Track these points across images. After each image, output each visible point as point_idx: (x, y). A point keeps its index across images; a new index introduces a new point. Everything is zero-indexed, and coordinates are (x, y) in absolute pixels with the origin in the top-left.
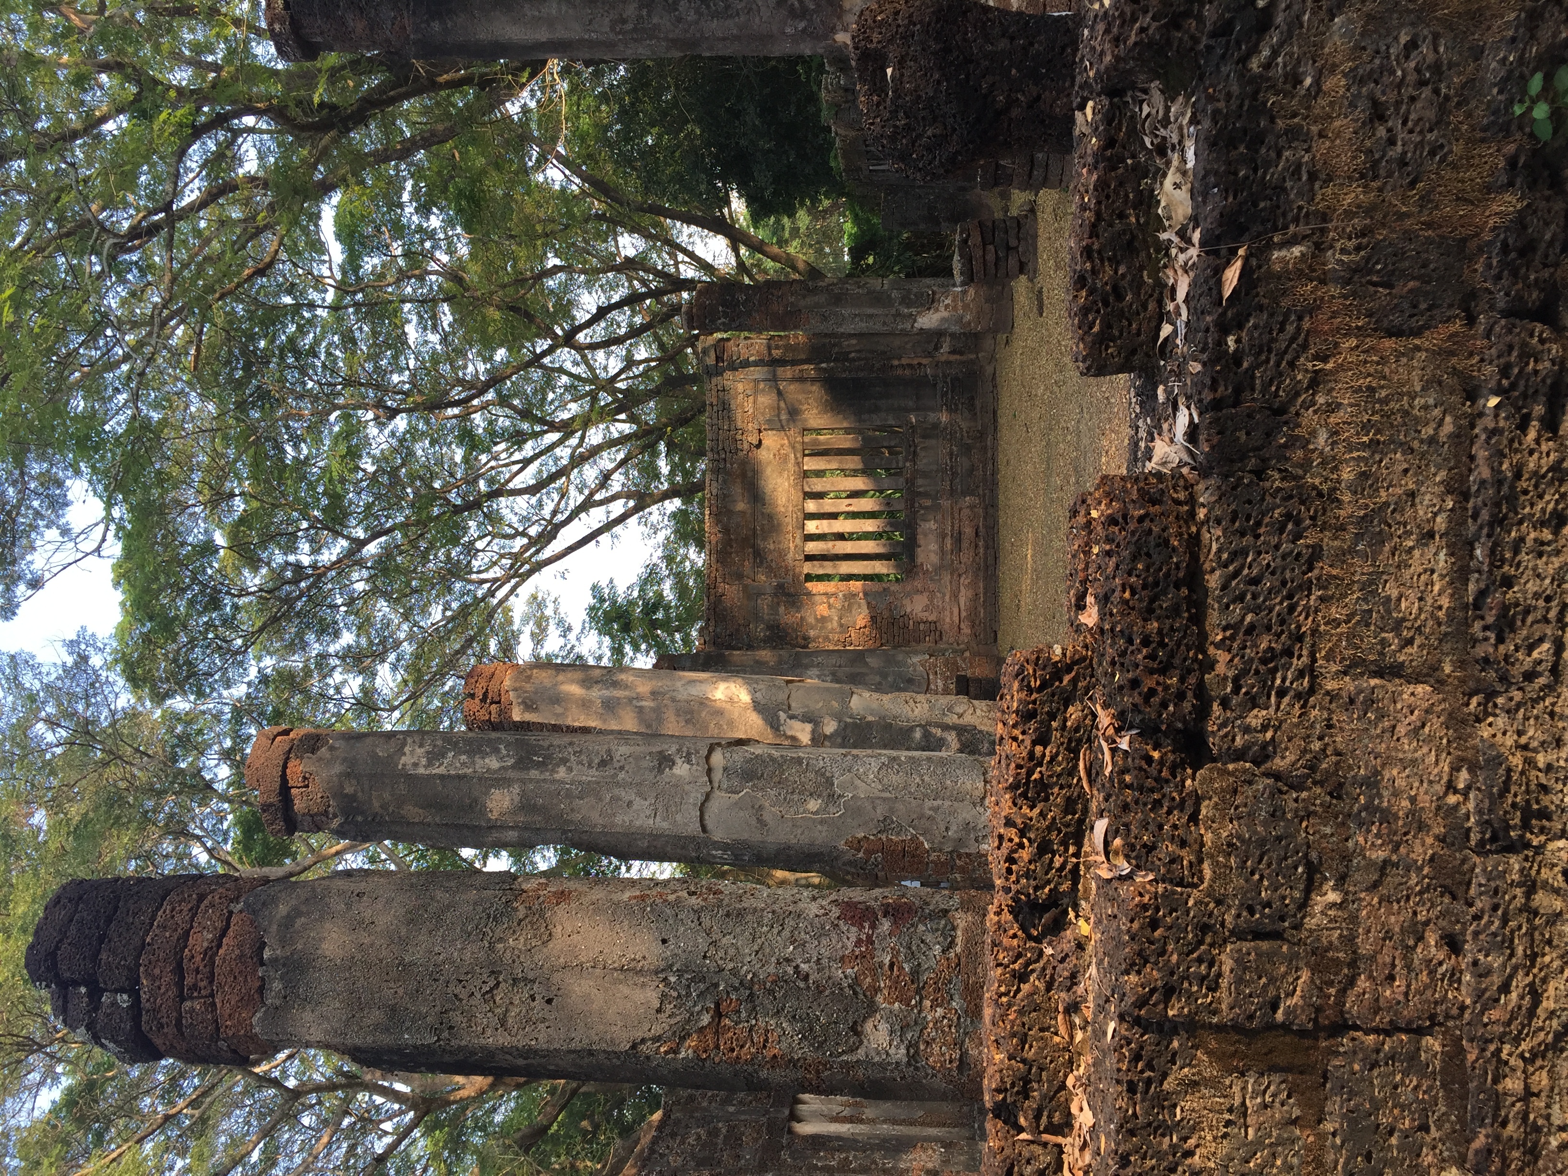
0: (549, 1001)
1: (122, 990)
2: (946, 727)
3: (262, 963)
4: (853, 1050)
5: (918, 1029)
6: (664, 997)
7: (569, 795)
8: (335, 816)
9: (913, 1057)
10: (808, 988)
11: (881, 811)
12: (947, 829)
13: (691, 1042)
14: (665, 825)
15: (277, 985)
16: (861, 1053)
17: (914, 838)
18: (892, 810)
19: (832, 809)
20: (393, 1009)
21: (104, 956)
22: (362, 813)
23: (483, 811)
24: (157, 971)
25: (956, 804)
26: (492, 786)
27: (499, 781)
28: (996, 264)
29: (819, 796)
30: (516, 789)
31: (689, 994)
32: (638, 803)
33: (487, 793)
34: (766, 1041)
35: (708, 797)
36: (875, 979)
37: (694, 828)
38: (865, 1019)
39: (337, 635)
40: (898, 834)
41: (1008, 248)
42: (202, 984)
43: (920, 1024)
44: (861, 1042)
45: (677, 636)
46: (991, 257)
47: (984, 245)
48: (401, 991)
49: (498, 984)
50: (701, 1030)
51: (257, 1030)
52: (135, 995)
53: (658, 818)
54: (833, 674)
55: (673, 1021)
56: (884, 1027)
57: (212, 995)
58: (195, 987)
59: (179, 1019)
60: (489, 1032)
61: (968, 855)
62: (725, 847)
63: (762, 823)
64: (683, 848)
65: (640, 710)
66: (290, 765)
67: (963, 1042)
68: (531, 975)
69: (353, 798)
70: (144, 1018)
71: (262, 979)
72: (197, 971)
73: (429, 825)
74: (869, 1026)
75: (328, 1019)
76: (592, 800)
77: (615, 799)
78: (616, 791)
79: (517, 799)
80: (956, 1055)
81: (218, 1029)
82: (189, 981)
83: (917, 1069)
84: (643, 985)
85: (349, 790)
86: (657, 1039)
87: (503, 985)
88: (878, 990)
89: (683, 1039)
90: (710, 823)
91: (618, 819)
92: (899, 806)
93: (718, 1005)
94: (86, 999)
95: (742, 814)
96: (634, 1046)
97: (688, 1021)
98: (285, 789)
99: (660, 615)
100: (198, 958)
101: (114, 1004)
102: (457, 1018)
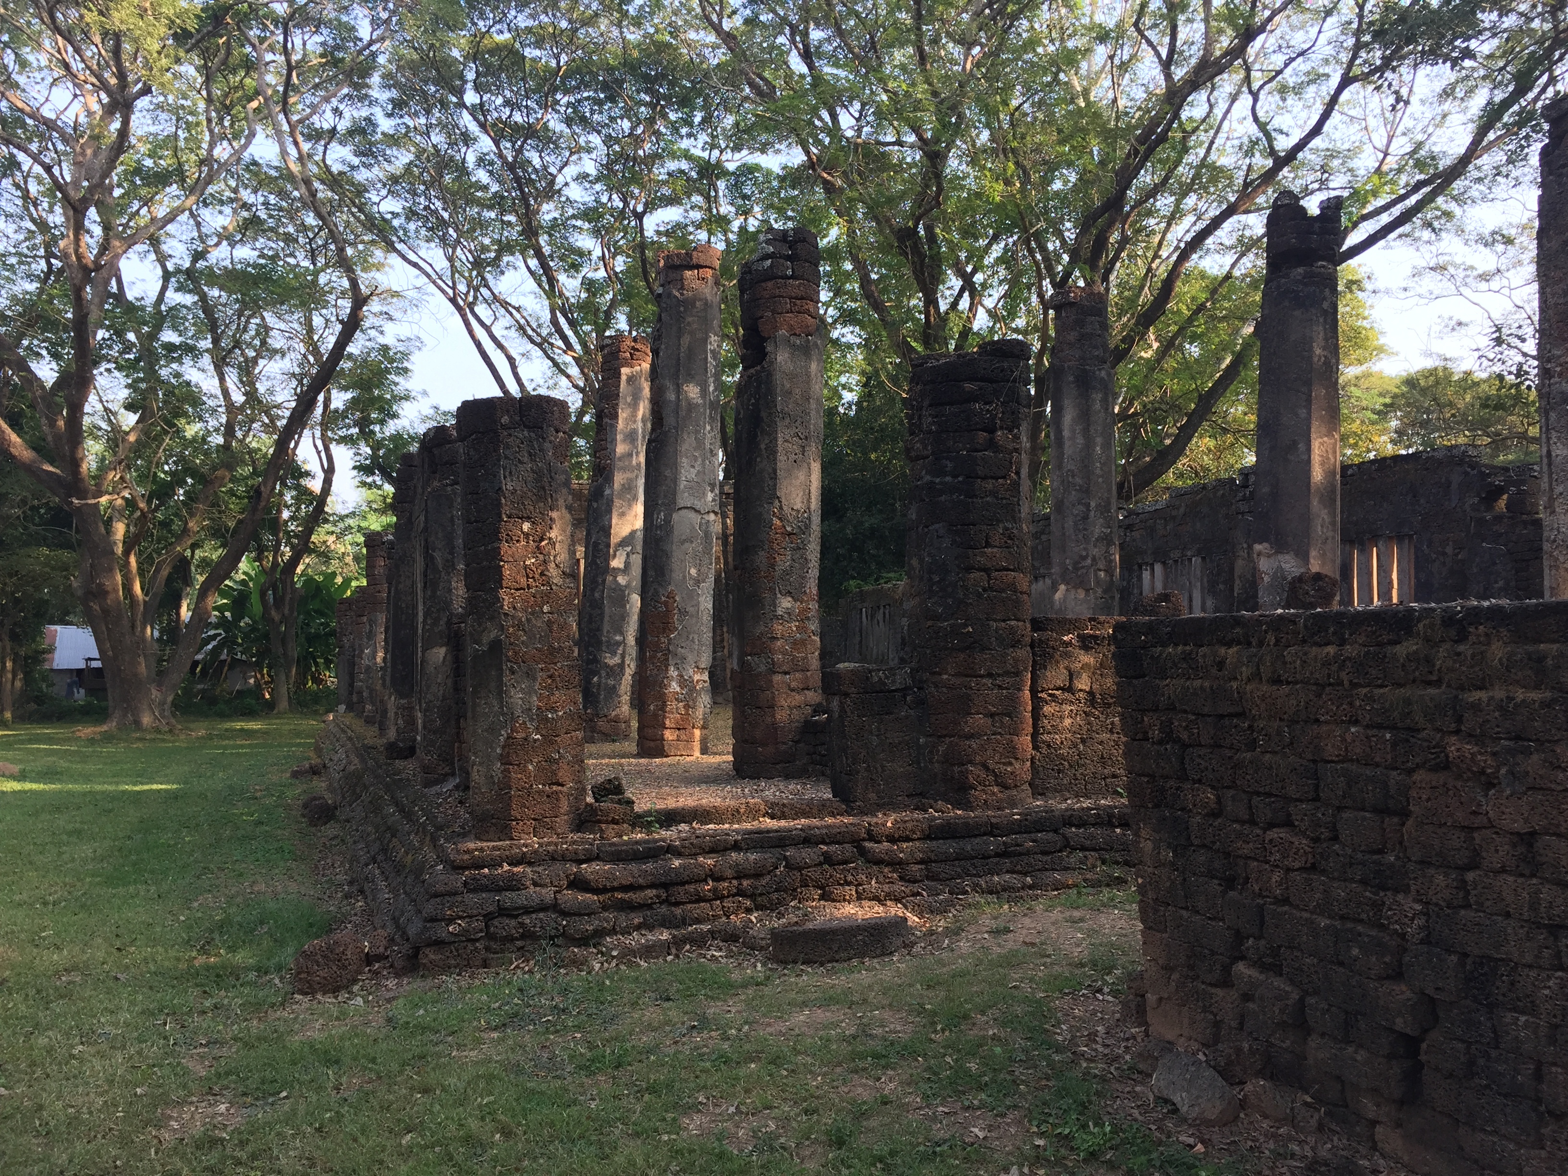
0: (795, 461)
1: (793, 271)
2: (623, 657)
4: (780, 592)
6: (798, 511)
7: (697, 432)
8: (680, 294)
9: (777, 617)
10: (803, 573)
11: (690, 609)
12: (682, 647)
13: (778, 522)
14: (682, 486)
15: (798, 342)
16: (779, 595)
17: (676, 629)
18: (692, 616)
20: (790, 393)
22: (684, 310)
23: (687, 381)
24: (801, 288)
25: (696, 652)
26: (701, 387)
27: (704, 392)
30: (700, 401)
31: (799, 522)
32: (694, 472)
33: (697, 384)
34: (781, 555)
35: (698, 511)
36: (805, 602)
37: (681, 503)
38: (792, 597)
40: (678, 620)
42: (796, 307)
48: (798, 397)
50: (785, 527)
51: (780, 332)
52: (792, 277)
53: (685, 483)
55: (788, 515)
56: (789, 605)
57: (792, 312)
58: (795, 304)
59: (783, 297)
60: (782, 434)
61: (667, 660)
62: (668, 521)
63: (685, 541)
64: (665, 496)
67: (783, 639)
70: (782, 280)
71: (800, 335)
72: (802, 306)
73: (678, 349)
74: (790, 599)
75: (786, 364)
76: (694, 445)
77: (695, 458)
78: (701, 459)
79: (694, 402)
80: (779, 636)
81: (779, 313)
82: (798, 302)
83: (772, 619)
84: (803, 502)
85: (698, 304)
86: (781, 508)
87: (801, 441)
89: (780, 519)
90: (683, 512)
91: (684, 460)
92: (694, 620)
93: (794, 534)
95: (688, 531)
96: (778, 498)
97: (788, 521)
98: (698, 267)
100: (806, 307)
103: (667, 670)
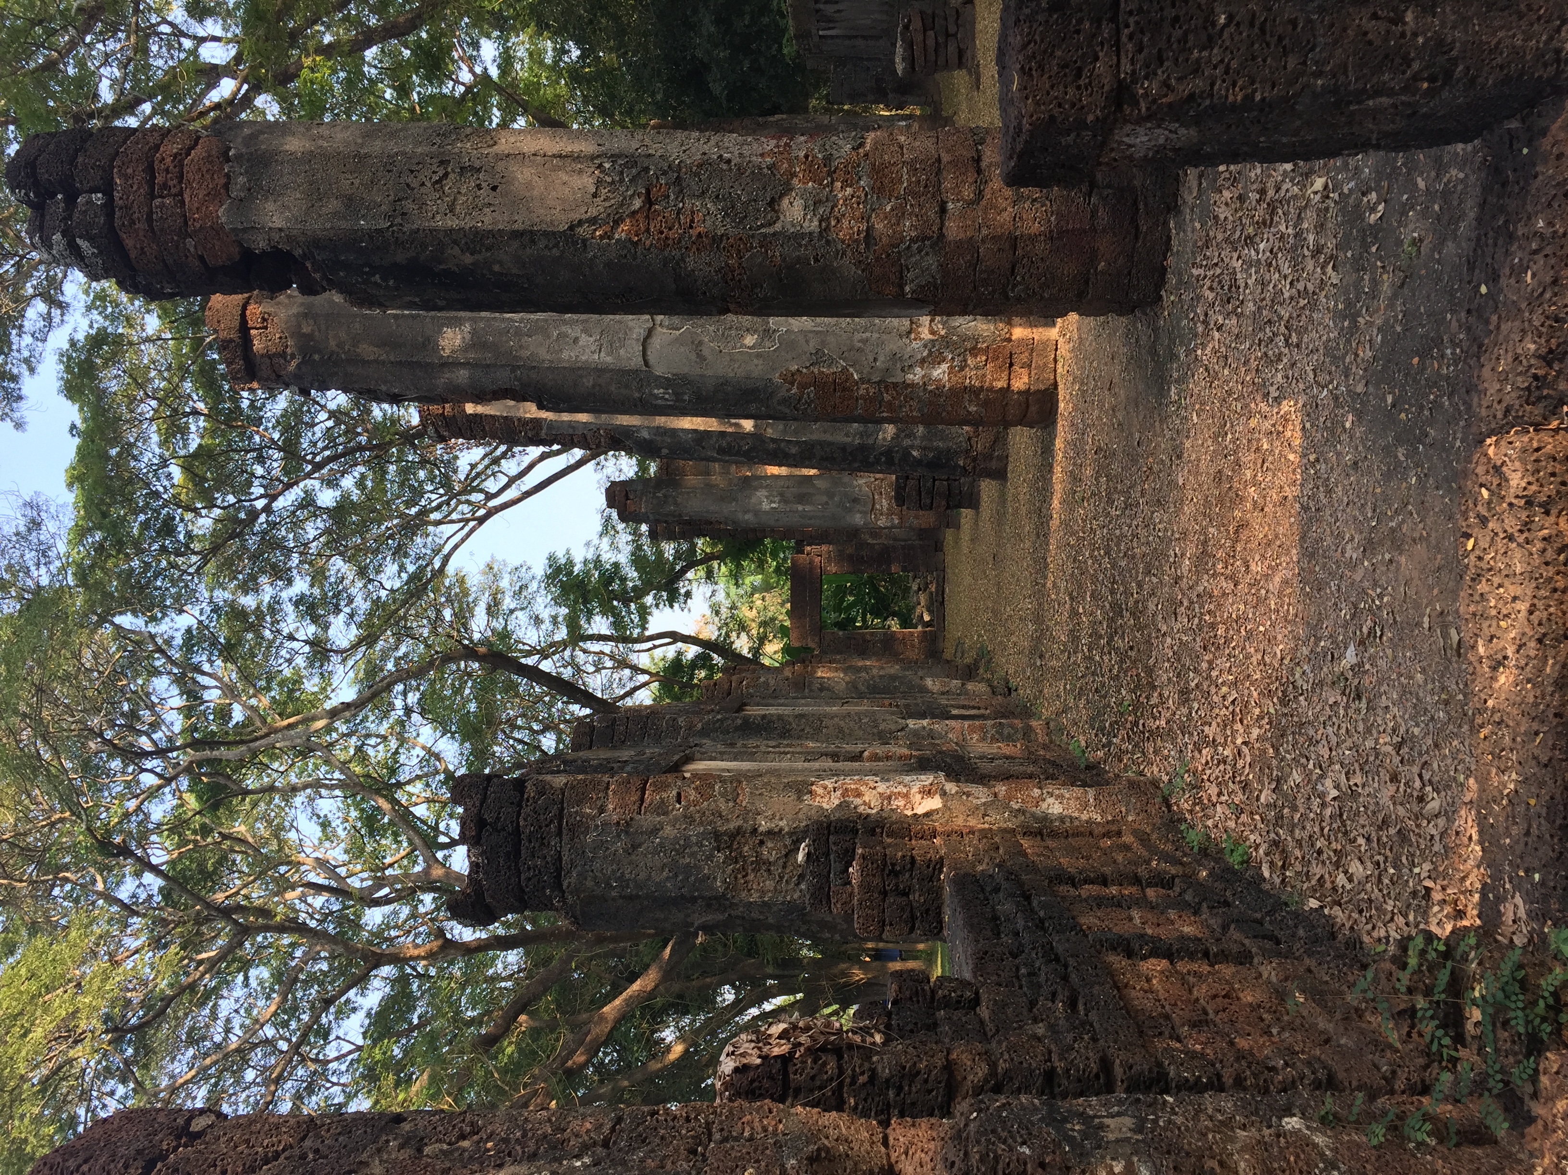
0: (494, 188)
1: (95, 190)
3: (228, 160)
4: (771, 224)
5: (830, 204)
6: (599, 183)
7: (518, 333)
8: (293, 356)
9: (824, 231)
10: (730, 170)
11: (812, 347)
12: (875, 360)
13: (625, 227)
14: (609, 359)
15: (241, 180)
16: (778, 227)
17: (845, 369)
18: (823, 342)
19: (767, 344)
20: (350, 198)
21: (80, 159)
22: (319, 351)
23: (436, 348)
24: (130, 171)
25: (884, 337)
26: (444, 325)
28: (936, 51)
29: (755, 331)
30: (467, 328)
31: (622, 181)
32: (584, 339)
33: (440, 332)
34: (692, 221)
35: (650, 332)
36: (792, 165)
37: (637, 361)
38: (782, 196)
39: (290, 582)
40: (829, 366)
41: (947, 35)
42: (171, 183)
43: (831, 199)
44: (778, 218)
46: (931, 42)
47: (925, 31)
48: (357, 182)
49: (446, 175)
50: (634, 213)
51: (223, 219)
52: (108, 190)
53: (602, 354)
54: (781, 495)
55: (607, 204)
56: (798, 203)
57: (181, 193)
58: (165, 186)
59: (150, 213)
60: (438, 217)
61: (896, 385)
62: (667, 383)
63: (701, 357)
64: (627, 386)
66: (250, 308)
67: (870, 217)
68: (477, 164)
69: (309, 337)
70: (118, 214)
71: (227, 176)
72: (167, 171)
73: (384, 362)
74: (785, 202)
75: (289, 208)
76: (539, 338)
77: (562, 336)
78: (563, 329)
79: (468, 337)
80: (864, 226)
81: (186, 223)
82: (159, 179)
83: (828, 242)
84: (581, 171)
85: (306, 330)
86: (593, 221)
87: (452, 176)
88: (794, 175)
89: (617, 223)
90: (652, 358)
91: (565, 355)
92: (831, 339)
93: (648, 192)
94: (62, 205)
95: (682, 349)
96: (572, 228)
97: (622, 205)
98: (244, 328)
99: (615, 586)
100: (169, 160)
101: (89, 202)
102: (409, 205)
103: (912, 385)
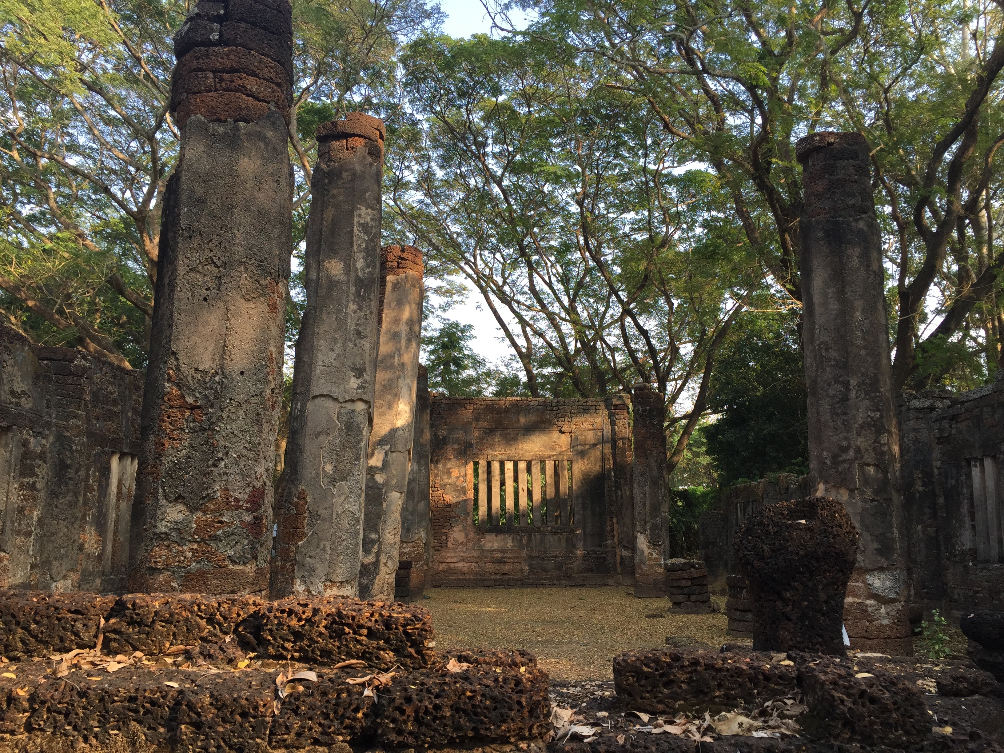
1: (221, 36)
2: (378, 555)
3: (236, 121)
4: (166, 496)
5: (178, 540)
7: (338, 311)
8: (328, 166)
9: (159, 537)
11: (323, 512)
12: (311, 557)
14: (318, 372)
16: (163, 502)
17: (305, 535)
18: (324, 520)
19: (326, 481)
20: (204, 202)
21: (243, 25)
22: (330, 183)
23: (329, 257)
24: (232, 57)
25: (327, 563)
26: (345, 263)
27: (349, 267)
28: (679, 587)
29: (334, 472)
30: (343, 278)
31: (206, 389)
32: (332, 355)
33: (341, 260)
35: (336, 400)
37: (315, 391)
40: (308, 524)
41: (689, 595)
42: (223, 84)
43: (182, 542)
44: (170, 502)
45: (439, 379)
46: (683, 583)
47: (692, 579)
48: (215, 206)
49: (218, 267)
50: (183, 397)
52: (218, 43)
53: (322, 368)
54: (414, 480)
55: (189, 378)
56: (180, 517)
59: (202, 70)
60: (186, 261)
61: (293, 571)
62: (303, 411)
63: (318, 435)
64: (303, 384)
65: (392, 356)
66: (361, 139)
68: (223, 288)
69: (340, 176)
70: (203, 48)
71: (226, 121)
72: (232, 81)
73: (321, 224)
75: (199, 160)
77: (335, 341)
78: (340, 341)
83: (151, 539)
84: (214, 360)
86: (178, 368)
87: (217, 270)
88: (205, 513)
89: (177, 385)
91: (322, 342)
92: (327, 525)
93: (199, 407)
94: (216, 13)
96: (174, 353)
97: (189, 388)
98: (346, 136)
99: (453, 368)
100: (240, 82)
101: (212, 31)
102: (196, 241)
103: (292, 584)
